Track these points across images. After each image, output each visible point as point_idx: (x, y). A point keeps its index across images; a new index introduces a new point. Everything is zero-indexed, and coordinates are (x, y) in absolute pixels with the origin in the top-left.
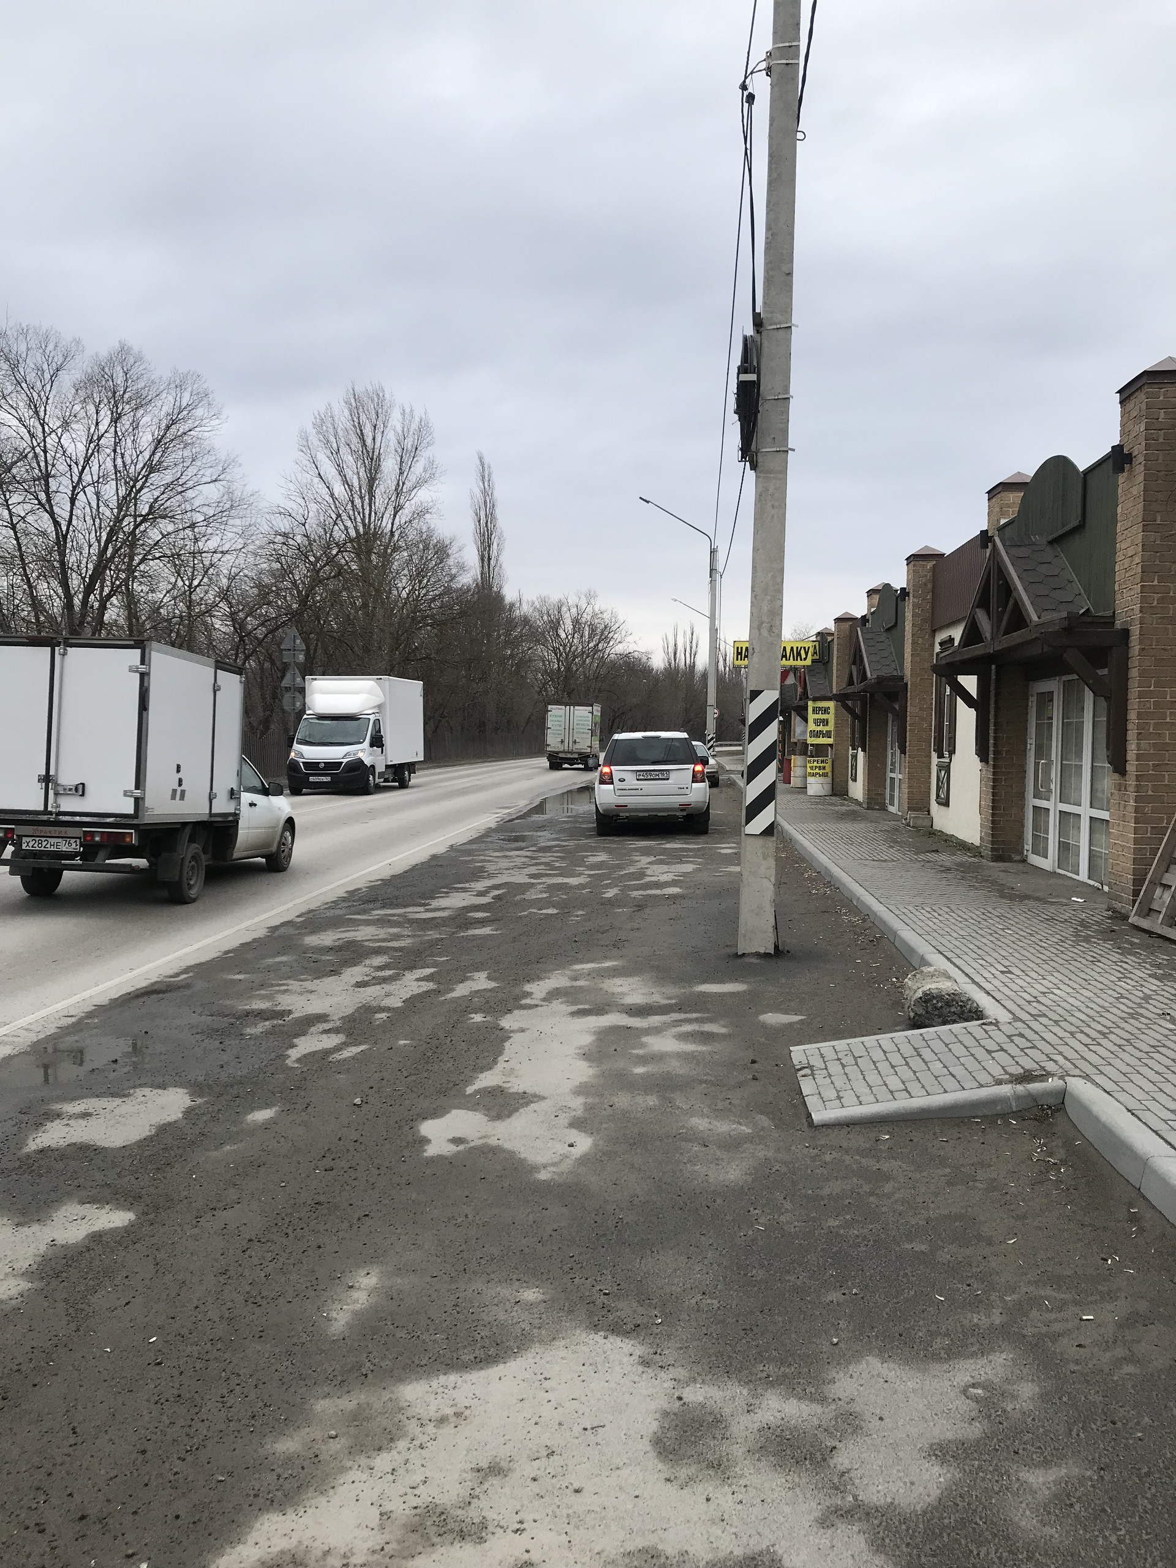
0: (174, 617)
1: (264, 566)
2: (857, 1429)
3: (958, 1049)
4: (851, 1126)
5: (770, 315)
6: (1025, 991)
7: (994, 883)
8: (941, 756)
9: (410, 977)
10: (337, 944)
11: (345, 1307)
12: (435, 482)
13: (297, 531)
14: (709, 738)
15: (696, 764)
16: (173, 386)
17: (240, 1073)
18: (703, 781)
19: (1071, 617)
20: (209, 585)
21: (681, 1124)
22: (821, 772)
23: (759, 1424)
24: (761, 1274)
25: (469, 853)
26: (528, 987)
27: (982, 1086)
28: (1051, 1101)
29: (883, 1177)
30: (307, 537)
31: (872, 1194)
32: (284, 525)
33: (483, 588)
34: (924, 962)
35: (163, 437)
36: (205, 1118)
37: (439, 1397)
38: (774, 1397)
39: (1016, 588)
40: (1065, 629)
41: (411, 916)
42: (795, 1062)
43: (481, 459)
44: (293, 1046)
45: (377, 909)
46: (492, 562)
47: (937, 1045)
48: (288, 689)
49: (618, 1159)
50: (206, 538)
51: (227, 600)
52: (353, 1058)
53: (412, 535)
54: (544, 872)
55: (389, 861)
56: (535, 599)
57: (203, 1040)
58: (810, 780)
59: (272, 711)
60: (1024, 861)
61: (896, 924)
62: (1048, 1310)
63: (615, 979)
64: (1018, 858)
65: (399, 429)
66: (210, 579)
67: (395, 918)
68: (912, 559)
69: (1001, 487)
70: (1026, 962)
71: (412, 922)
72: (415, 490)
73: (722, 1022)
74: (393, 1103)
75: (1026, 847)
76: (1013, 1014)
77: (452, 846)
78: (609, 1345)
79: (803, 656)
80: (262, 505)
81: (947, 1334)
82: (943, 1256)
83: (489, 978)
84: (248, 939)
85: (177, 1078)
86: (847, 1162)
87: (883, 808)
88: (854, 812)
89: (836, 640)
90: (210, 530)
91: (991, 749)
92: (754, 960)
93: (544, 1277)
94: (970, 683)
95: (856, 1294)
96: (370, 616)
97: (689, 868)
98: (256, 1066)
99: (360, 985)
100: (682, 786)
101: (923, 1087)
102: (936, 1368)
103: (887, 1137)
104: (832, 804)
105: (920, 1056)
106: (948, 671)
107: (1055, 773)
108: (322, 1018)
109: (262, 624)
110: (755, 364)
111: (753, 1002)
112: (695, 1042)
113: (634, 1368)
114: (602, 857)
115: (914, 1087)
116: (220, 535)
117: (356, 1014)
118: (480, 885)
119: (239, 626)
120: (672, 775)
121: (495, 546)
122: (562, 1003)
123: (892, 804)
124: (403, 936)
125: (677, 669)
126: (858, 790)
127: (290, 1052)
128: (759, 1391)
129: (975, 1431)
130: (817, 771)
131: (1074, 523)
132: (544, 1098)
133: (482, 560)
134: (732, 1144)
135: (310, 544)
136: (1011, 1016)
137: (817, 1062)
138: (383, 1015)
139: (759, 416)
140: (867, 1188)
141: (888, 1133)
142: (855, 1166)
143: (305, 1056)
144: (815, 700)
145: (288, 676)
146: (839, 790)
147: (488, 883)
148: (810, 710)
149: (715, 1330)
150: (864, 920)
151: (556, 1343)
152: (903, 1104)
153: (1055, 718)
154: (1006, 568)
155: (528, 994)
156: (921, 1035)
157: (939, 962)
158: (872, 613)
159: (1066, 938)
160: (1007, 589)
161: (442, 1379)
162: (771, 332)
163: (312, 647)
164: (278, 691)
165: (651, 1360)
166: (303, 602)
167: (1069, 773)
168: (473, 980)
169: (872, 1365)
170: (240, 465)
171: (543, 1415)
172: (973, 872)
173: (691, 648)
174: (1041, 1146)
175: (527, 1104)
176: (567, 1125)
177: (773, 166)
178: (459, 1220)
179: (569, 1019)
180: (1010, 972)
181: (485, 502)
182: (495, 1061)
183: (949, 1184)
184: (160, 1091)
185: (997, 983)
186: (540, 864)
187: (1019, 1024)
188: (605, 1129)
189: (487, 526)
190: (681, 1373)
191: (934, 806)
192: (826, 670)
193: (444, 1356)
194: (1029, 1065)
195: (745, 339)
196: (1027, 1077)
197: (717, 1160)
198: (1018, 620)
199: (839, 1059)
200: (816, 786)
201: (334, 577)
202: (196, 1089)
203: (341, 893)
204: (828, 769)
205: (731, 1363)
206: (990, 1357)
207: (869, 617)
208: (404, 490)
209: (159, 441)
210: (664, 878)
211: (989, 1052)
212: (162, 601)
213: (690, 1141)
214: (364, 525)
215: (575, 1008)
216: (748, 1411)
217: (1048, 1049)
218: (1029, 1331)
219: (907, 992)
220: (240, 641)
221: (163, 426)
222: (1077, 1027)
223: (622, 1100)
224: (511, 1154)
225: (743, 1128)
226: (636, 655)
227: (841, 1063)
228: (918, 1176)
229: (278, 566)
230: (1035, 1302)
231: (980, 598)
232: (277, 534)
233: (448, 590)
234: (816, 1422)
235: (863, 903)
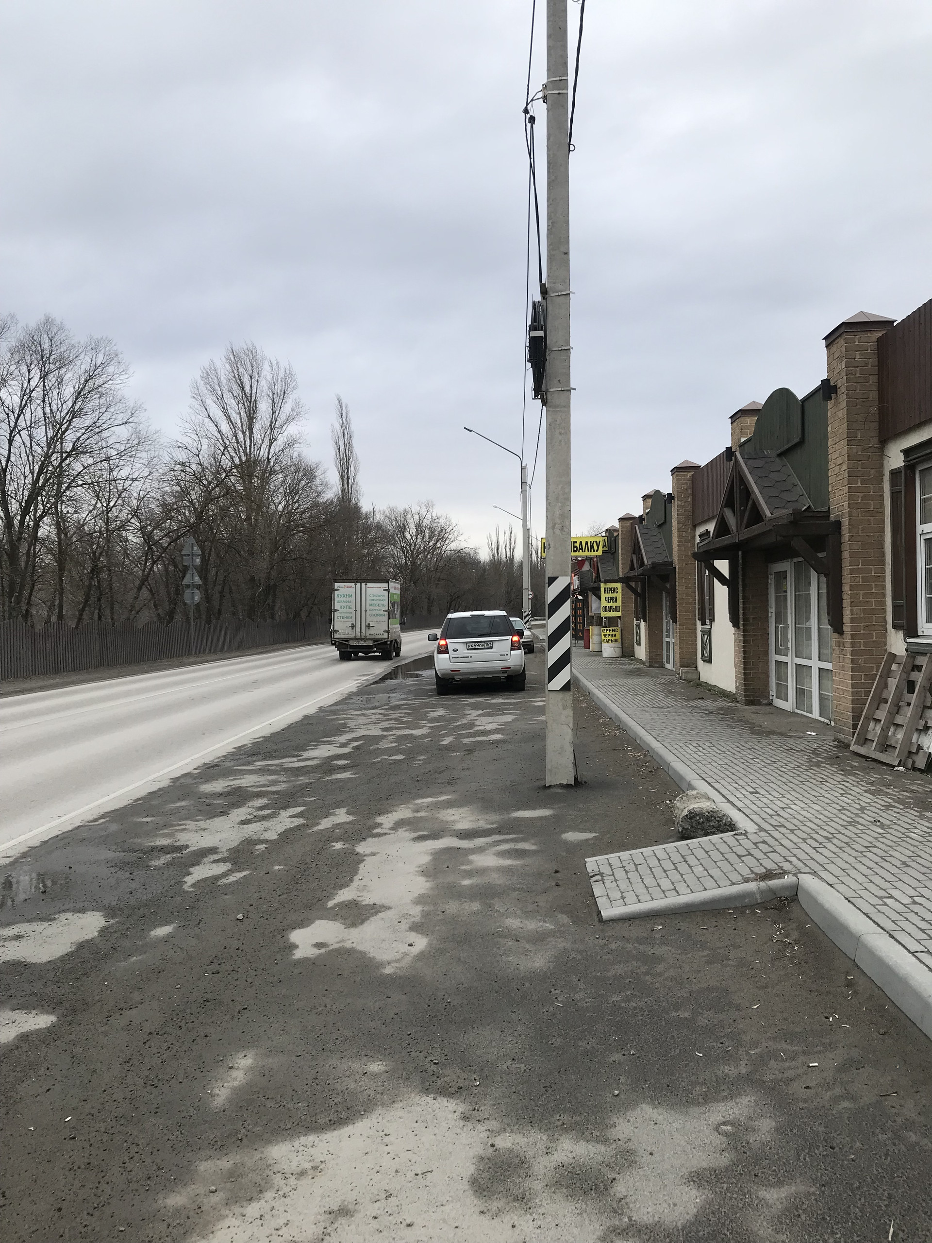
0: (95, 532)
1: (167, 489)
2: (632, 1163)
3: (716, 855)
4: (632, 920)
5: (552, 285)
6: (769, 807)
7: (747, 722)
8: (704, 623)
9: (284, 814)
10: (226, 790)
11: (225, 1084)
12: (301, 418)
13: (192, 460)
14: (525, 614)
15: (513, 636)
16: (89, 348)
17: (146, 898)
18: (519, 649)
19: (796, 513)
20: (122, 506)
21: (498, 924)
22: (613, 639)
23: (555, 1163)
24: (558, 1042)
25: (334, 713)
26: (379, 820)
27: (734, 884)
28: (787, 894)
29: (658, 959)
30: (201, 465)
31: (647, 973)
32: (182, 456)
33: (343, 501)
34: (691, 787)
35: (82, 389)
36: (116, 935)
37: (300, 1154)
38: (567, 1141)
39: (753, 491)
40: (791, 522)
41: (286, 765)
42: (589, 870)
43: (339, 400)
44: (189, 874)
45: (259, 761)
46: (350, 481)
47: (700, 853)
48: (188, 586)
49: (448, 954)
50: (119, 468)
51: (138, 517)
52: (237, 882)
53: (286, 461)
54: (394, 725)
55: (270, 722)
56: (385, 509)
57: (116, 872)
58: (604, 645)
59: (176, 604)
60: (770, 704)
61: (670, 758)
62: (783, 1060)
63: (448, 810)
64: (765, 702)
65: (269, 378)
66: (124, 501)
67: (273, 768)
68: (676, 470)
69: (740, 413)
70: (769, 784)
71: (287, 770)
72: (286, 426)
73: (532, 841)
74: (268, 917)
75: (771, 693)
76: (759, 826)
77: (320, 708)
78: (438, 1105)
79: (596, 548)
80: (162, 441)
81: (704, 1083)
82: (702, 1021)
83: (348, 813)
84: (154, 789)
85: (94, 904)
86: (629, 949)
87: (662, 666)
88: (639, 670)
89: (620, 537)
90: (122, 462)
91: (741, 617)
92: (559, 791)
93: (387, 1052)
94: (723, 566)
95: (633, 1054)
96: (253, 527)
97: (509, 718)
98: (159, 892)
99: (244, 822)
100: (503, 653)
101: (688, 886)
102: (695, 1111)
103: (660, 927)
104: (622, 664)
105: (686, 862)
106: (706, 557)
107: (791, 635)
108: (213, 850)
109: (166, 536)
110: (542, 323)
111: (557, 824)
112: (510, 858)
113: (457, 1124)
114: (441, 712)
115: (682, 887)
116: (131, 466)
117: (241, 846)
118: (343, 739)
119: (148, 538)
120: (495, 645)
121: (352, 468)
122: (406, 831)
123: (668, 662)
124: (280, 782)
125: (499, 562)
126: (641, 652)
127: (187, 879)
128: (556, 1136)
129: (724, 1160)
130: (610, 638)
131: (796, 440)
132: (389, 908)
133: (342, 478)
134: (539, 939)
135: (203, 471)
136: (758, 828)
137: (606, 870)
138: (262, 847)
139: (547, 363)
140: (644, 969)
141: (661, 924)
142: (634, 952)
143: (198, 882)
144: (606, 582)
145: (188, 576)
146: (627, 653)
147: (349, 736)
148: (602, 590)
149: (522, 1088)
150: (645, 755)
151: (395, 1105)
152: (673, 900)
153: (789, 592)
154: (746, 476)
155: (380, 825)
156: (687, 845)
157: (702, 786)
158: (647, 514)
159: (801, 764)
160: (747, 493)
161: (303, 1140)
162: (555, 298)
163: (207, 552)
164: (180, 588)
165: (471, 1115)
166: (199, 516)
167: (802, 634)
168: (335, 815)
169: (647, 1110)
170: (145, 410)
171: (383, 1164)
172: (731, 714)
173: (510, 544)
174: (780, 929)
175: (376, 913)
176: (407, 929)
177: (551, 171)
178: (321, 1009)
179: (412, 843)
180: (757, 793)
181: (344, 434)
182: (351, 880)
183: (708, 963)
184: (80, 915)
185: (747, 802)
186: (391, 719)
187: (763, 834)
188: (438, 930)
189: (345, 452)
190: (494, 1125)
191: (700, 663)
192: (614, 559)
193: (305, 1120)
194: (770, 865)
195: (534, 304)
196: (768, 875)
197: (526, 952)
198: (756, 516)
199: (623, 867)
200: (609, 650)
201: (223, 496)
202: (110, 912)
203: (230, 749)
204: (618, 636)
205: (534, 1115)
206: (738, 1100)
207: (645, 516)
208: (277, 426)
209: (79, 393)
210: (490, 727)
211: (739, 856)
212: (85, 519)
213: (505, 937)
214: (246, 455)
215: (416, 834)
216: (547, 1153)
217: (785, 852)
218: (768, 1077)
219: (676, 812)
220: (148, 549)
221: (82, 380)
222: (808, 834)
223: (452, 907)
224: (363, 954)
225: (548, 925)
226: (466, 550)
227: (625, 870)
228: (684, 957)
229: (178, 488)
230: (773, 1055)
231: (727, 500)
232: (176, 463)
233: (316, 504)
234: (600, 1159)
235: (644, 742)
